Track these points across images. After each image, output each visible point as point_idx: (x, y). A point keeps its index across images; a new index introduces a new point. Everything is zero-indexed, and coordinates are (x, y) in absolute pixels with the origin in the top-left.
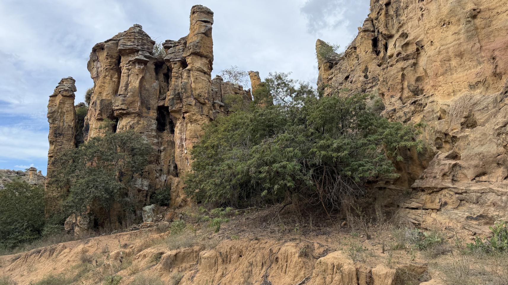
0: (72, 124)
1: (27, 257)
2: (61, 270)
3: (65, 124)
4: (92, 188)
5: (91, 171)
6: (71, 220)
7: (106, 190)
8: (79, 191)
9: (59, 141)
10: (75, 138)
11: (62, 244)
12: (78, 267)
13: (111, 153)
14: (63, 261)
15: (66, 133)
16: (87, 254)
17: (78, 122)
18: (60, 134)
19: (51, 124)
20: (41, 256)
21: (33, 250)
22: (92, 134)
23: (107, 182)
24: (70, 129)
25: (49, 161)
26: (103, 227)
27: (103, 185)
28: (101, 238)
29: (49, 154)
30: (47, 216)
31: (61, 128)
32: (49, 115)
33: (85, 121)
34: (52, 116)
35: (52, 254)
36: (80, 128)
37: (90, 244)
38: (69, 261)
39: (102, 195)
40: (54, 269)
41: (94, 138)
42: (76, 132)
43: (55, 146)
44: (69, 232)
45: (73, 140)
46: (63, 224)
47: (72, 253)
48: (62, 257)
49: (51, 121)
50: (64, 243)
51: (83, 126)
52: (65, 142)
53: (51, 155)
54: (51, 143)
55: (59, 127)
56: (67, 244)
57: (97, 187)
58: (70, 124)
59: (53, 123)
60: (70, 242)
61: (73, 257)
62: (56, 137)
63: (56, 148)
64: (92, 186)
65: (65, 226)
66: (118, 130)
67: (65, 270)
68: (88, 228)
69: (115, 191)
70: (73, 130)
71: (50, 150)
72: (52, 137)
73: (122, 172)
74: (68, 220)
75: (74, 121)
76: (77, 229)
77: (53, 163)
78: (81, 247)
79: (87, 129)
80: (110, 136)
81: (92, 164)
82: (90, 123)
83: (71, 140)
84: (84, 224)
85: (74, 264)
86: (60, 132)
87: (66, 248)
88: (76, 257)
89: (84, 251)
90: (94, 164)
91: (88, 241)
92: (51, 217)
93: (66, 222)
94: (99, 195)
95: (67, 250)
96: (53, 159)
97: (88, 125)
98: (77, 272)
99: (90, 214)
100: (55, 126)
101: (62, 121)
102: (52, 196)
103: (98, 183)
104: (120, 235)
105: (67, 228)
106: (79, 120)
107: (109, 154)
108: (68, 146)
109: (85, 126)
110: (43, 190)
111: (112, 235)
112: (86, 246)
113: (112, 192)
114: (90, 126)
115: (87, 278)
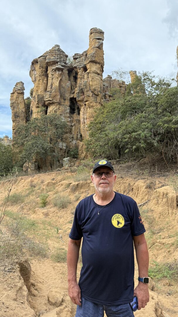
0: (24, 110)
1: (4, 183)
2: (20, 191)
3: (20, 110)
4: (35, 147)
5: (34, 138)
6: (26, 165)
7: (43, 148)
8: (28, 149)
9: (17, 120)
10: (26, 118)
11: (21, 177)
12: (28, 189)
13: (44, 127)
14: (21, 186)
15: (21, 115)
16: (33, 183)
17: (27, 109)
18: (18, 116)
19: (12, 110)
20: (10, 183)
21: (6, 180)
22: (34, 116)
23: (43, 144)
24: (23, 113)
25: (13, 132)
26: (42, 169)
27: (41, 145)
28: (40, 175)
29: (13, 128)
30: (14, 162)
31: (18, 112)
32: (11, 105)
33: (31, 108)
34: (13, 106)
35: (16, 183)
36: (28, 112)
37: (35, 178)
38: (24, 186)
39: (41, 151)
40: (17, 190)
41: (35, 119)
42: (26, 115)
43: (15, 123)
44: (25, 171)
45: (25, 120)
46: (22, 167)
47: (26, 182)
48: (20, 184)
49: (12, 109)
50: (22, 177)
51: (30, 111)
52: (20, 121)
53: (14, 128)
54: (13, 121)
55: (17, 112)
56: (23, 177)
57: (38, 146)
58: (23, 110)
59: (13, 110)
60: (25, 176)
61: (26, 184)
62: (16, 118)
63: (16, 124)
64: (35, 146)
65: (23, 168)
66: (48, 113)
67: (22, 191)
68: (35, 169)
69: (48, 149)
70: (25, 114)
71: (13, 126)
72: (14, 118)
73: (51, 138)
74: (24, 165)
75: (24, 108)
76: (29, 170)
77: (15, 133)
78: (30, 179)
79: (32, 113)
80: (43, 117)
81: (35, 134)
82: (33, 109)
83: (24, 119)
84: (33, 167)
85: (27, 188)
86: (17, 115)
87: (23, 179)
88: (28, 184)
89: (32, 181)
90: (36, 133)
91: (34, 176)
92: (16, 163)
93: (23, 166)
94: (39, 151)
95: (23, 181)
96: (15, 130)
97: (32, 111)
98: (28, 192)
99: (35, 162)
100: (15, 111)
101: (18, 108)
102: (16, 152)
103: (38, 144)
104: (51, 173)
105: (24, 169)
106: (28, 108)
107: (43, 127)
108: (23, 123)
109: (31, 111)
110: (11, 149)
111: (47, 173)
112: (33, 178)
113: (46, 149)
114: (33, 111)
115: (33, 195)
